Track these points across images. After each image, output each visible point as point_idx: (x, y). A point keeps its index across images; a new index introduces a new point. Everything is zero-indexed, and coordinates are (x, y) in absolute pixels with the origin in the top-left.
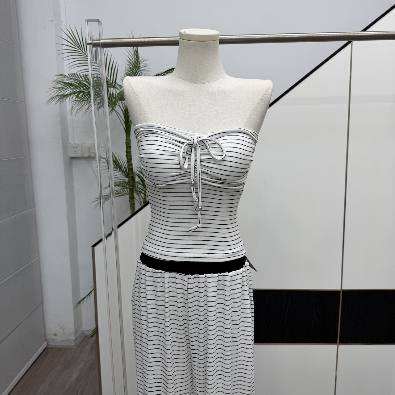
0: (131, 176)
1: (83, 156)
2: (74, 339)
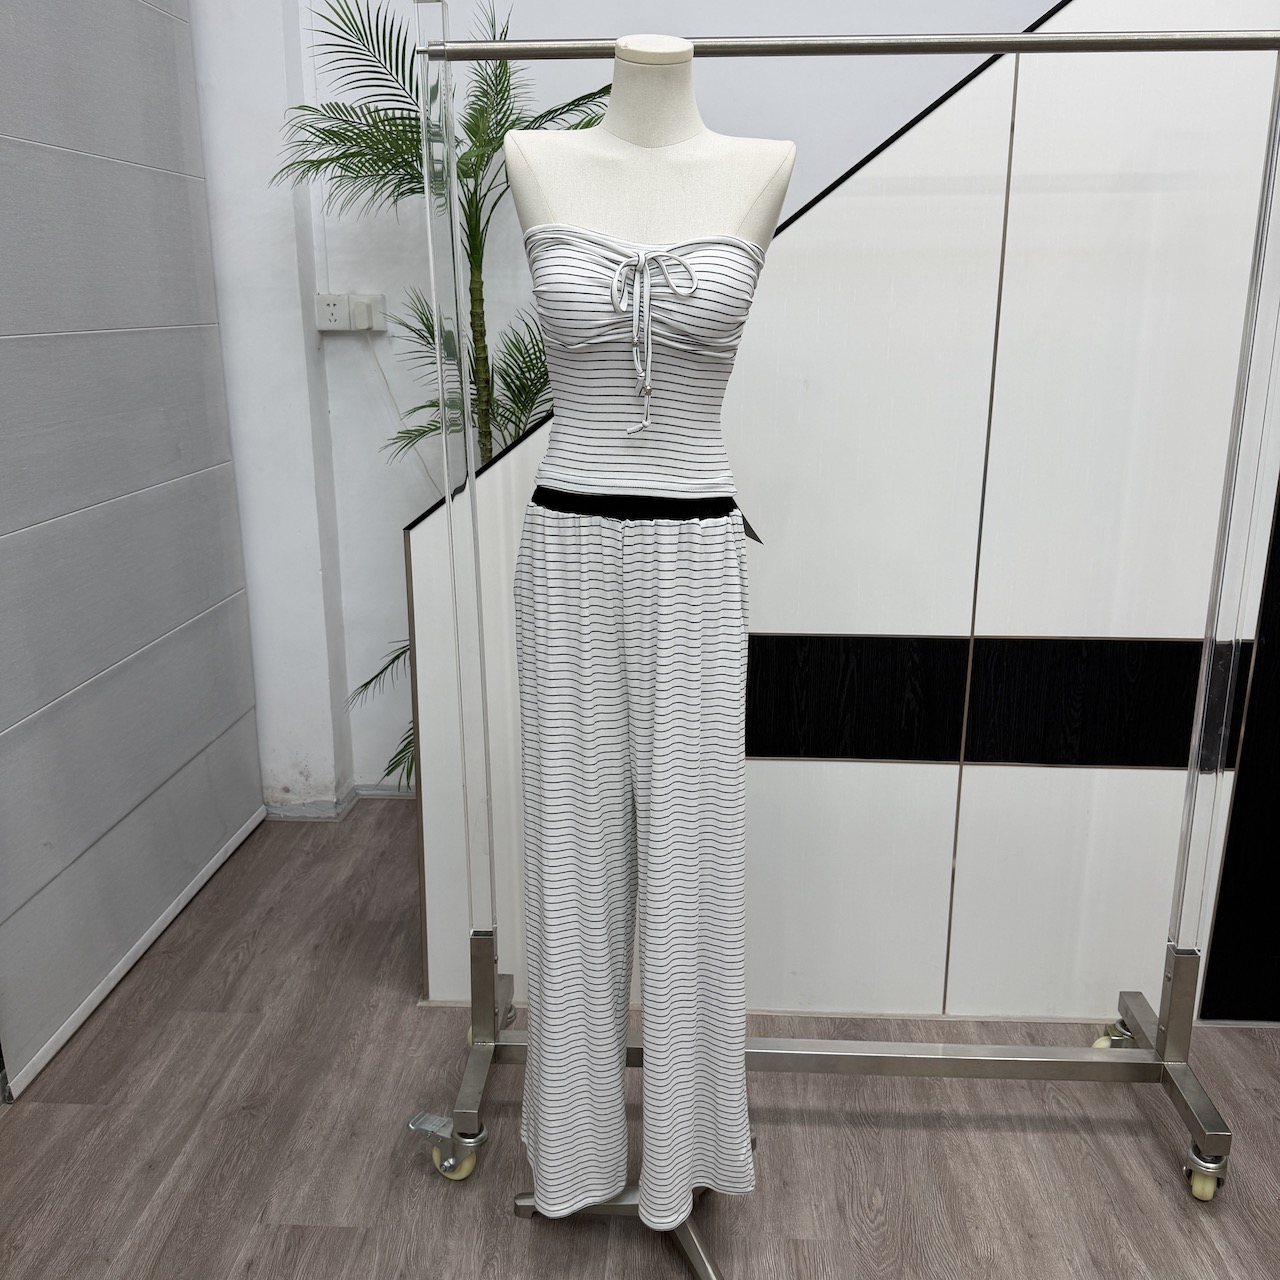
0: (483, 376)
1: (353, 329)
2: (335, 800)
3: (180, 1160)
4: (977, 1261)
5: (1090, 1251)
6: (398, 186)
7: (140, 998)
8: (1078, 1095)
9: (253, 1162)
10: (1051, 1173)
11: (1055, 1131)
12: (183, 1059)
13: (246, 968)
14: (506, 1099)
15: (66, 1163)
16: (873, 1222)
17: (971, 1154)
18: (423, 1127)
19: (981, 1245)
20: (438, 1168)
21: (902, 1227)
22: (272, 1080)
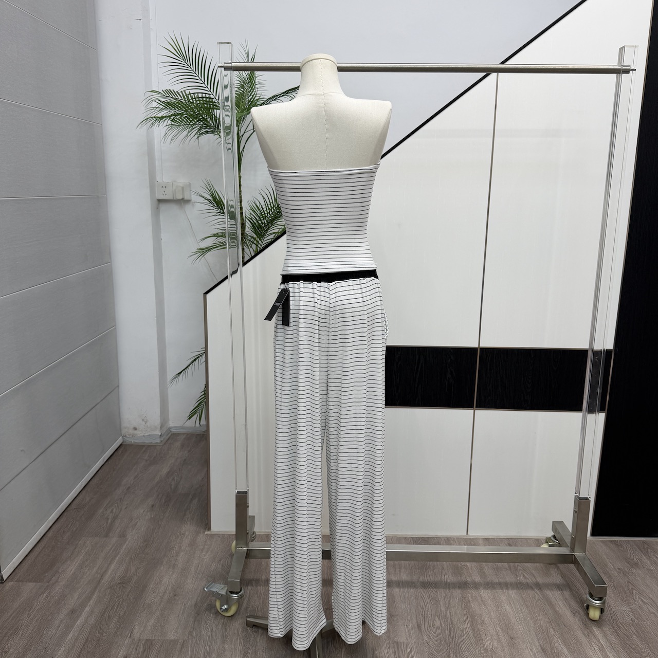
1: (175, 199)
2: (160, 434)
3: (87, 609)
4: (486, 650)
5: (540, 645)
6: (200, 130)
7: (64, 531)
8: (533, 572)
9: (125, 609)
10: (521, 609)
11: (522, 589)
12: (87, 560)
13: (117, 516)
14: (252, 578)
15: (29, 611)
16: (435, 633)
17: (482, 601)
18: (211, 590)
19: (488, 643)
20: (219, 610)
21: (449, 636)
22: (133, 569)
